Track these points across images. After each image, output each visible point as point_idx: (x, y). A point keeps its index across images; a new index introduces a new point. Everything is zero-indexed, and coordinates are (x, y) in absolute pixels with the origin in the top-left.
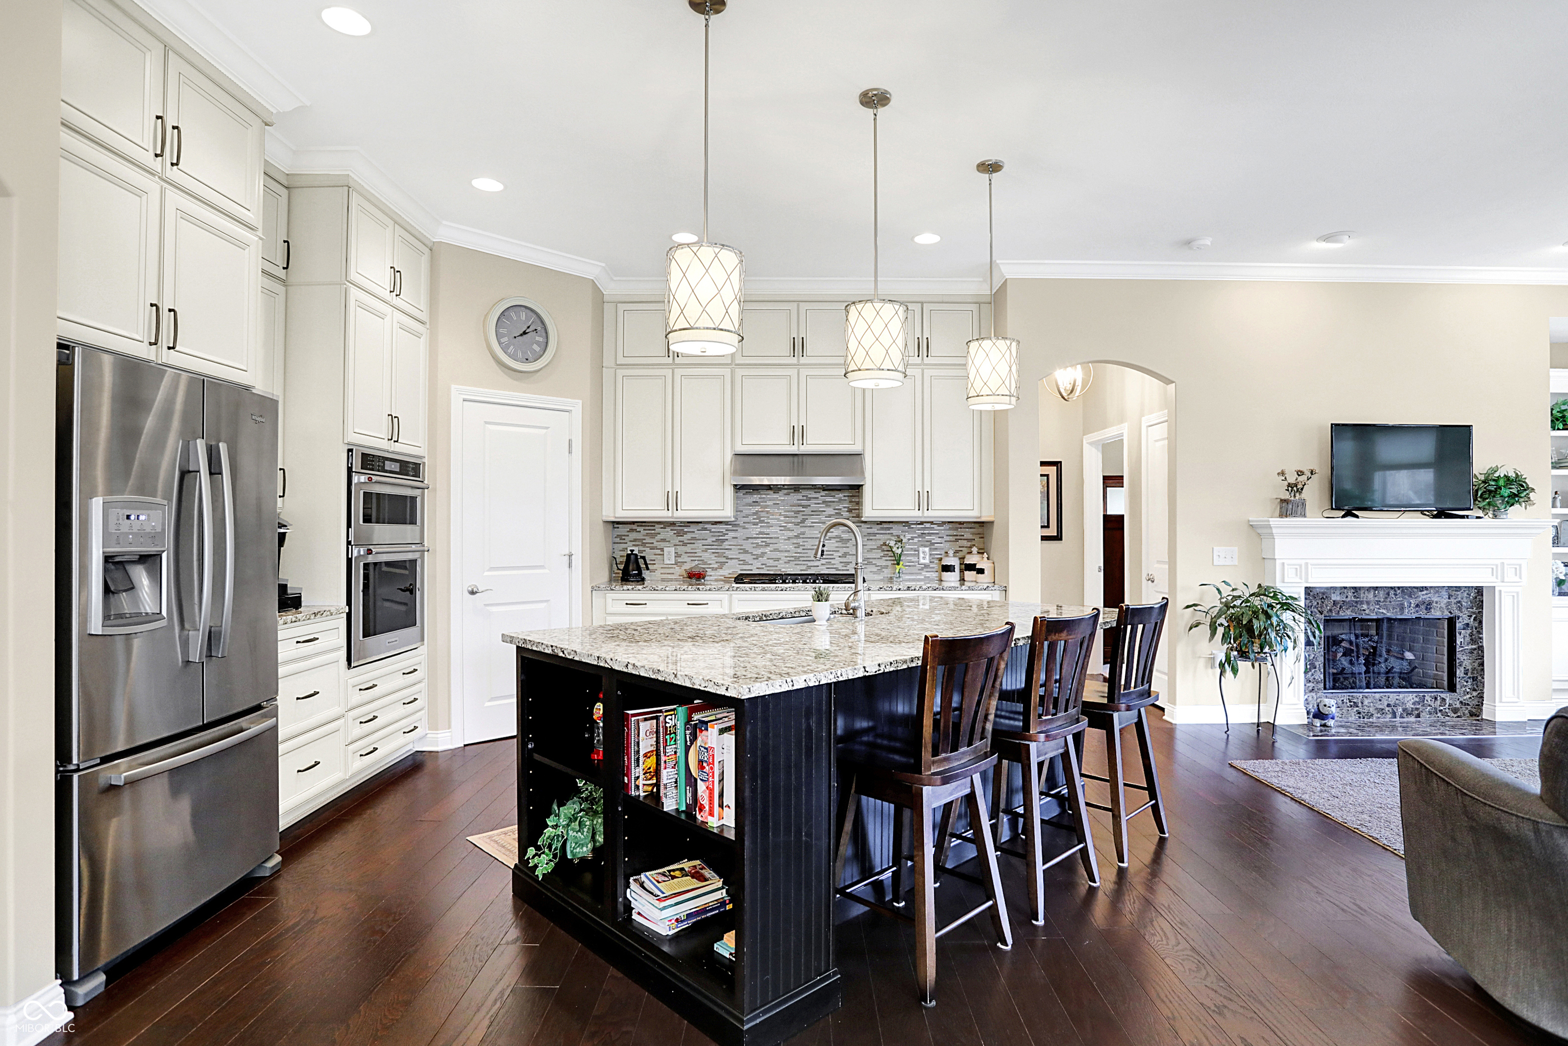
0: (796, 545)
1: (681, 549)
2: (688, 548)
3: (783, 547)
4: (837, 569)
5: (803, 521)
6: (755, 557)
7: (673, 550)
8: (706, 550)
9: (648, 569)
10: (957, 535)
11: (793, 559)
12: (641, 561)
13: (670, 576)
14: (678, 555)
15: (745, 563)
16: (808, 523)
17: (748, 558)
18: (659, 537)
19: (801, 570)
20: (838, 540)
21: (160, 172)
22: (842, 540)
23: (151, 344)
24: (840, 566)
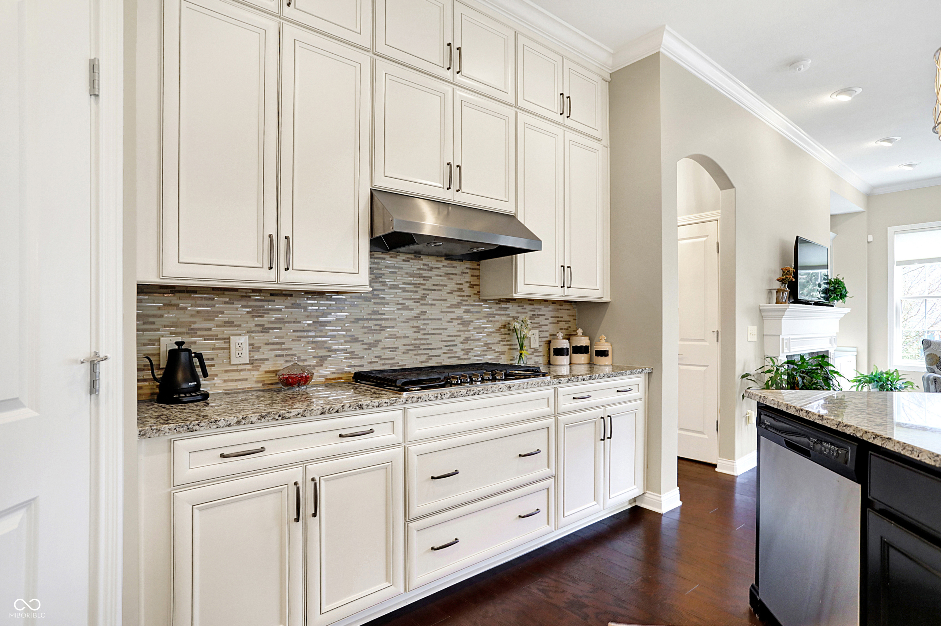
0: (415, 329)
1: (260, 338)
2: (271, 337)
3: (401, 333)
4: (459, 358)
5: (424, 297)
6: (365, 347)
7: (244, 340)
8: (298, 339)
9: (205, 375)
10: (558, 317)
11: (411, 347)
12: (196, 361)
13: (240, 385)
14: (253, 348)
15: (353, 355)
16: (429, 300)
17: (357, 348)
18: (221, 318)
19: (422, 362)
20: (459, 322)
22: (465, 323)
24: (461, 354)
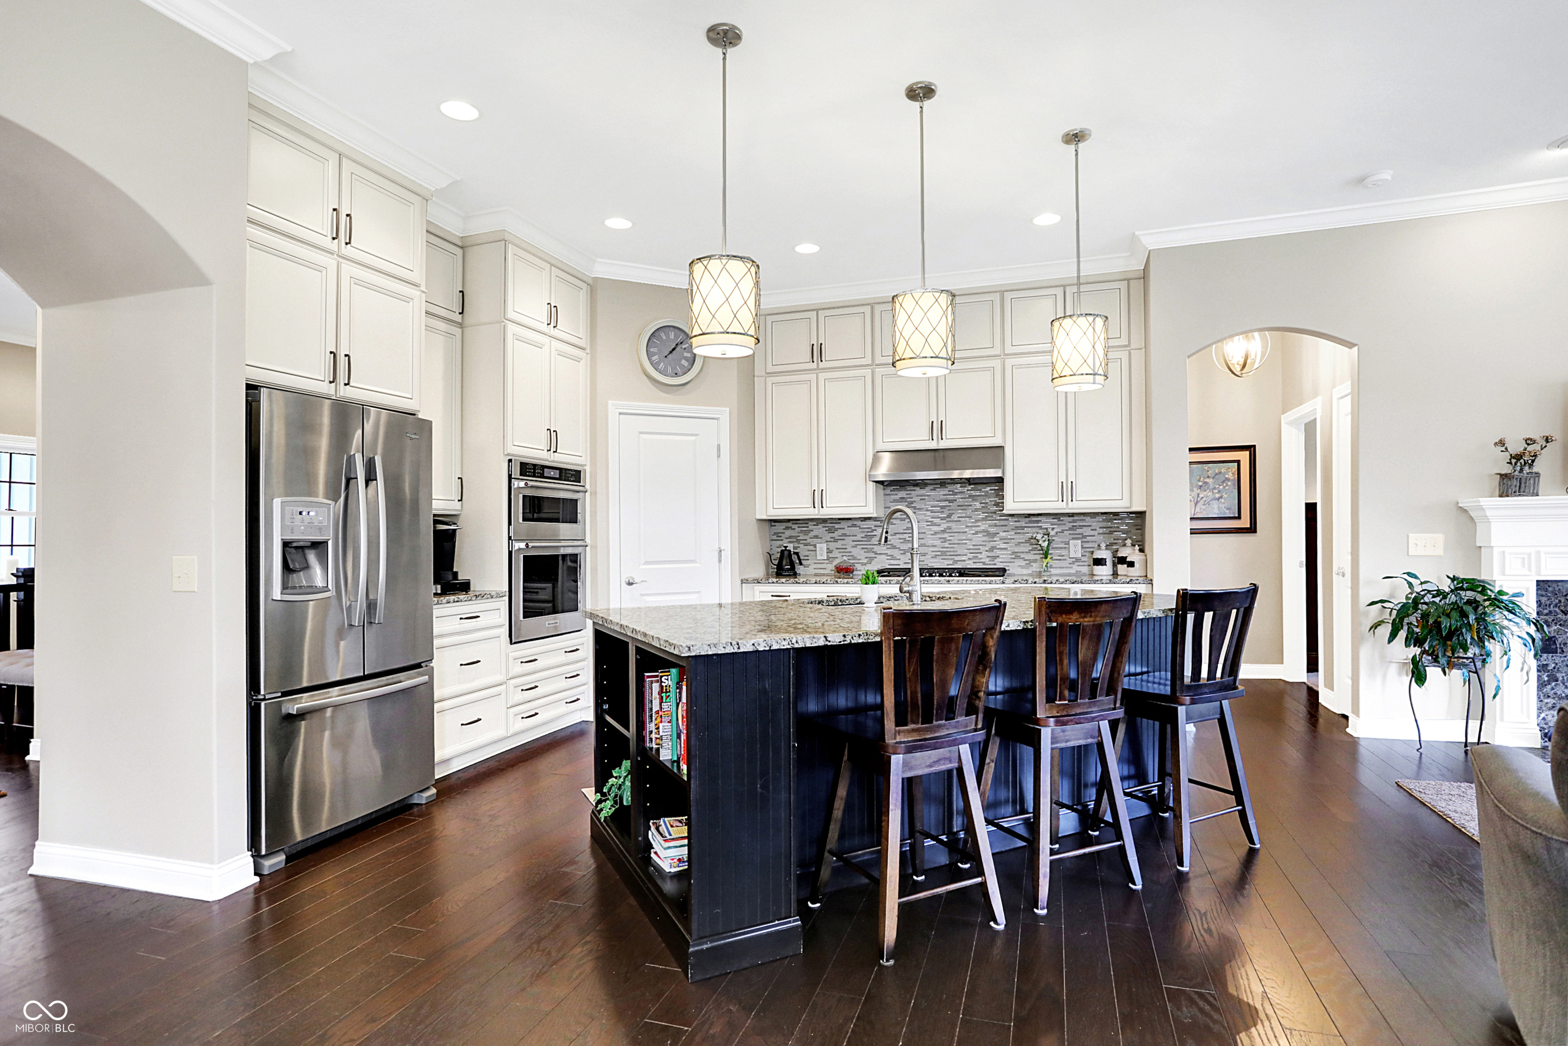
0: (942, 540)
1: (833, 545)
2: (839, 544)
3: (930, 542)
4: (984, 563)
5: (949, 516)
6: (902, 552)
7: (824, 546)
8: (855, 546)
9: (801, 564)
10: (1111, 527)
11: (939, 553)
12: (794, 558)
13: (822, 571)
14: (829, 551)
15: (893, 557)
16: (955, 517)
17: (895, 553)
18: (812, 534)
19: (948, 565)
20: (985, 534)
21: (337, 250)
22: (988, 534)
23: (331, 382)
24: (987, 560)
